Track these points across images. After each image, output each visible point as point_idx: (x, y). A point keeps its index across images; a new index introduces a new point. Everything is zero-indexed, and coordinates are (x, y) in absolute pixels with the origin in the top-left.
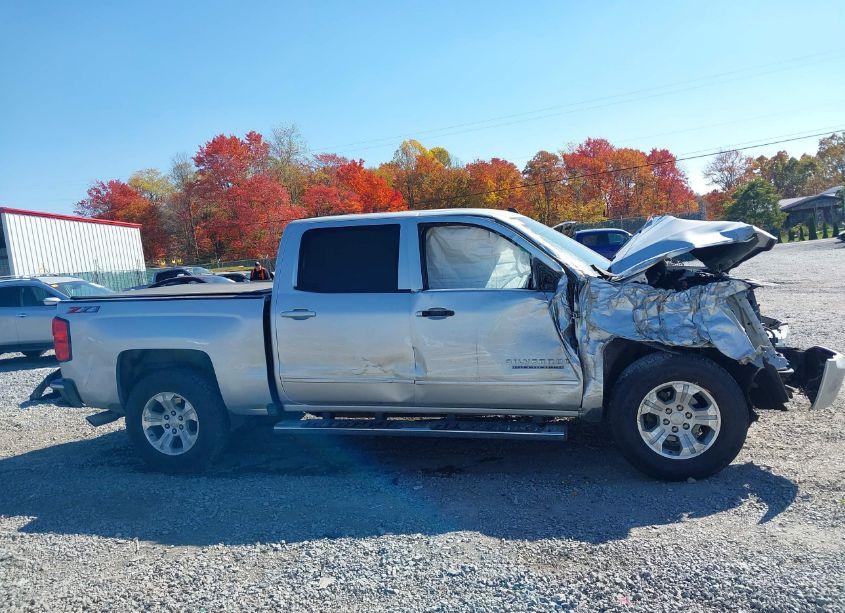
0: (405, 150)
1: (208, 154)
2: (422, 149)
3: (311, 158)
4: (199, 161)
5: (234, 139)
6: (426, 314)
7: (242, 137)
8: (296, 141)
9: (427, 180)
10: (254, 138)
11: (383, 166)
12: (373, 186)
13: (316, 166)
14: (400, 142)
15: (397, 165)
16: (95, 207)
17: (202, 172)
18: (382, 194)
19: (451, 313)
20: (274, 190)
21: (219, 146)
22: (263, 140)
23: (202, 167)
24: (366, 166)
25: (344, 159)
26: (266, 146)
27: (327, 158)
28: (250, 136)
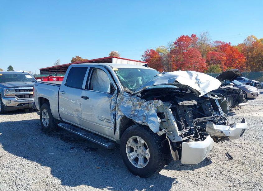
0: (248, 39)
1: (178, 41)
2: (256, 39)
3: (212, 42)
4: (175, 43)
5: (187, 37)
6: (82, 97)
7: (190, 36)
8: (207, 37)
9: (256, 50)
10: (194, 36)
11: (239, 45)
12: (233, 52)
13: (213, 45)
14: (247, 37)
15: (244, 44)
16: (146, 57)
17: (176, 47)
18: (235, 55)
19: (88, 98)
20: (196, 53)
21: (182, 39)
22: (196, 36)
23: (176, 45)
24: (231, 45)
25: (223, 43)
26: (197, 38)
27: (217, 42)
28: (192, 35)
